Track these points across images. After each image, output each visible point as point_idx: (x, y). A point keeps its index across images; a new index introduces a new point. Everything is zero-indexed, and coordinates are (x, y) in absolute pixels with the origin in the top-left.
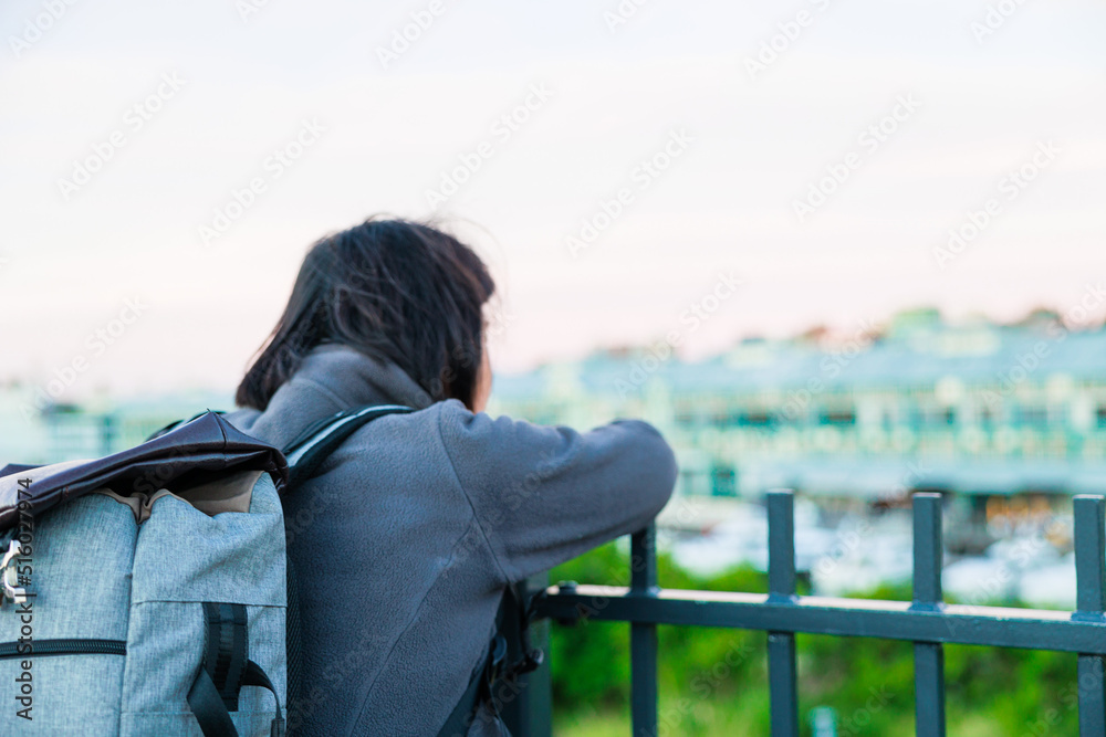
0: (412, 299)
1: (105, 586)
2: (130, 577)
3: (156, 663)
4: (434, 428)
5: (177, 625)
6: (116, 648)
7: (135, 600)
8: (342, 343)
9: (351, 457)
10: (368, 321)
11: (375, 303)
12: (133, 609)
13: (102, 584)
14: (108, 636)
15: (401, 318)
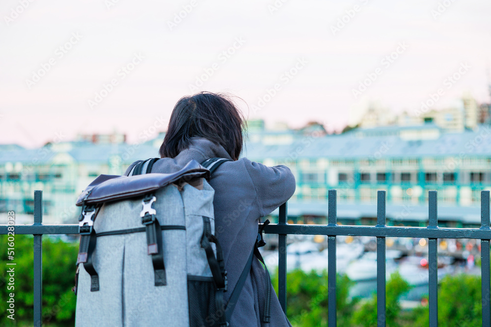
0: (225, 124)
1: (178, 210)
2: (184, 208)
3: (194, 233)
4: (244, 166)
5: (197, 222)
6: (183, 228)
7: (186, 214)
8: (202, 137)
9: (220, 175)
10: (212, 129)
11: (213, 124)
12: (186, 217)
13: (177, 210)
14: (181, 224)
15: (222, 129)
